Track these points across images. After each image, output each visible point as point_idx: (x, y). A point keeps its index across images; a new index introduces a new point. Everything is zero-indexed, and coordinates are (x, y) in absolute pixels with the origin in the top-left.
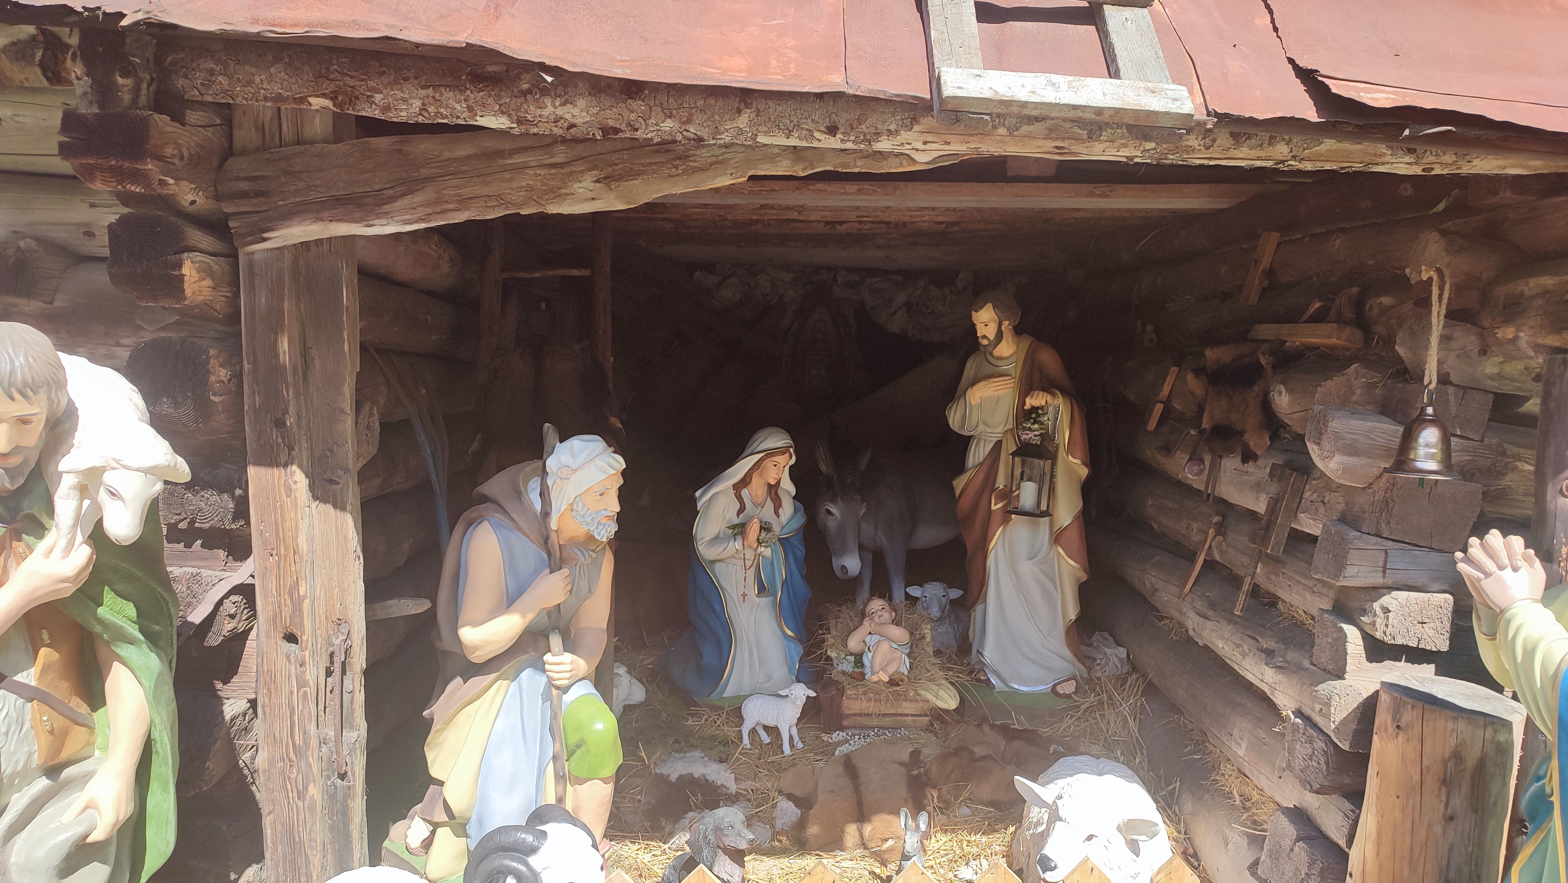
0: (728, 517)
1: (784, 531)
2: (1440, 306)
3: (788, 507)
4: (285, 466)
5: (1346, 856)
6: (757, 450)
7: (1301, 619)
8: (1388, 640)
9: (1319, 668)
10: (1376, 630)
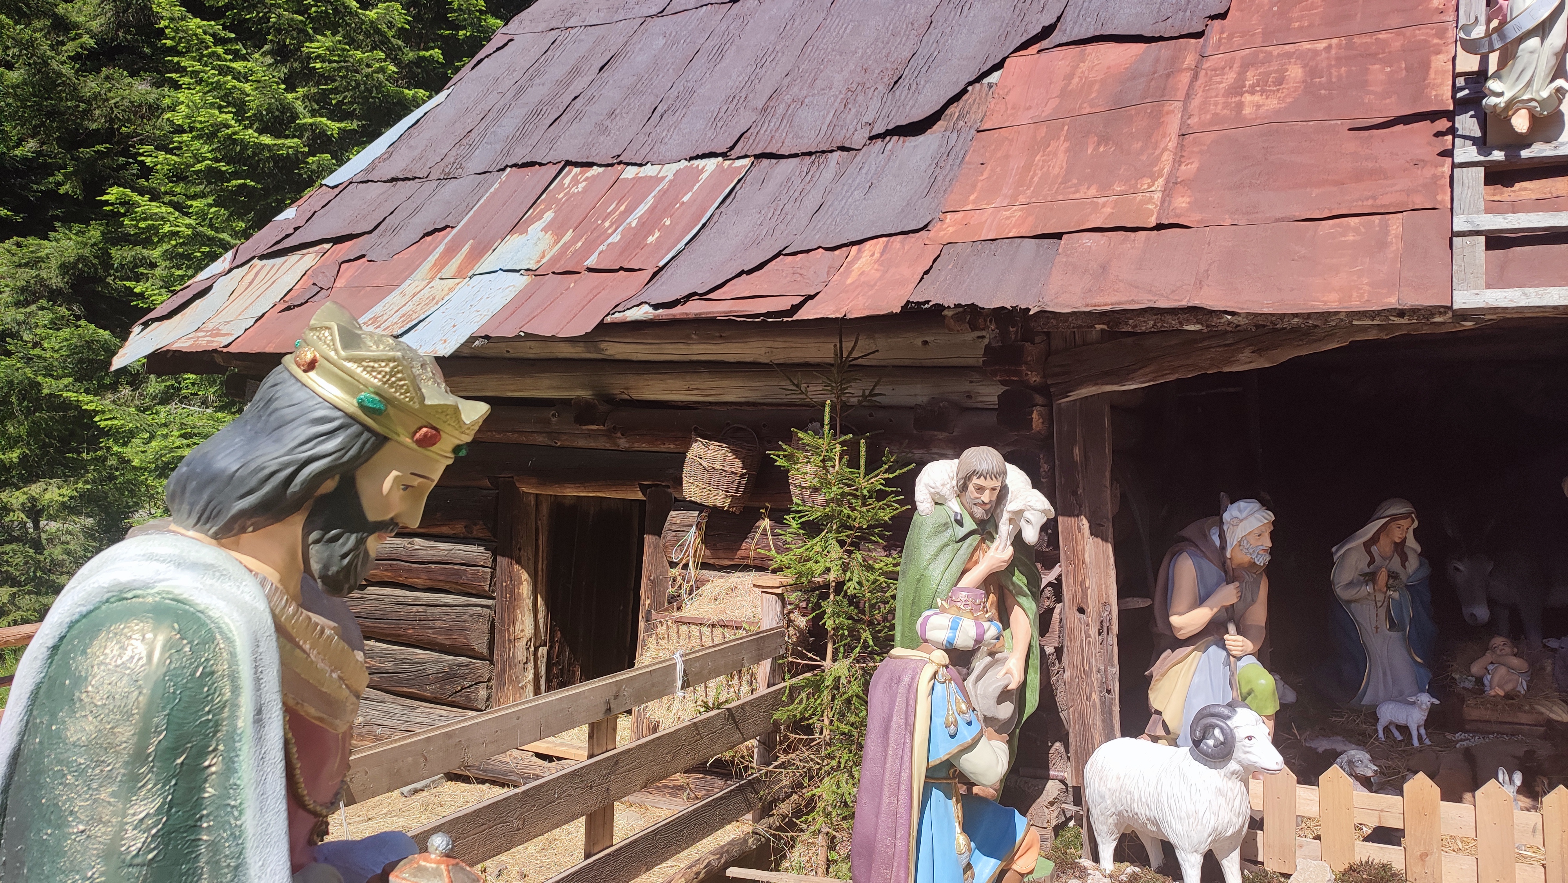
0: (1360, 567)
1: (1411, 580)
3: (1413, 563)
4: (1078, 516)
6: (1384, 515)
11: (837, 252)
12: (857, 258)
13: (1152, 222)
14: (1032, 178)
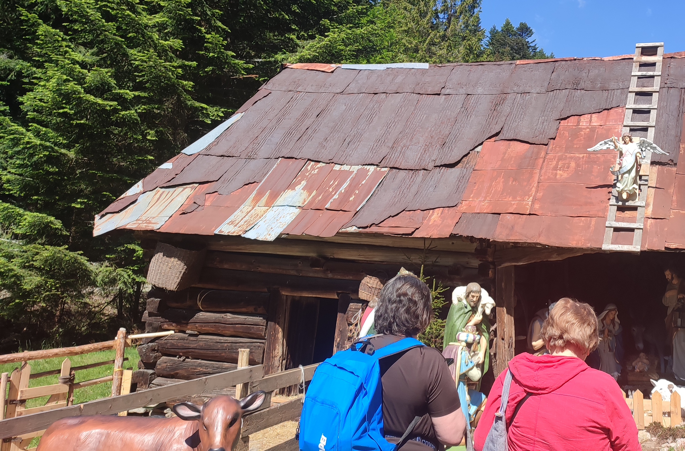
1: (616, 333)
3: (617, 327)
4: (503, 307)
6: (607, 309)
11: (425, 212)
12: (432, 214)
13: (528, 212)
14: (492, 191)
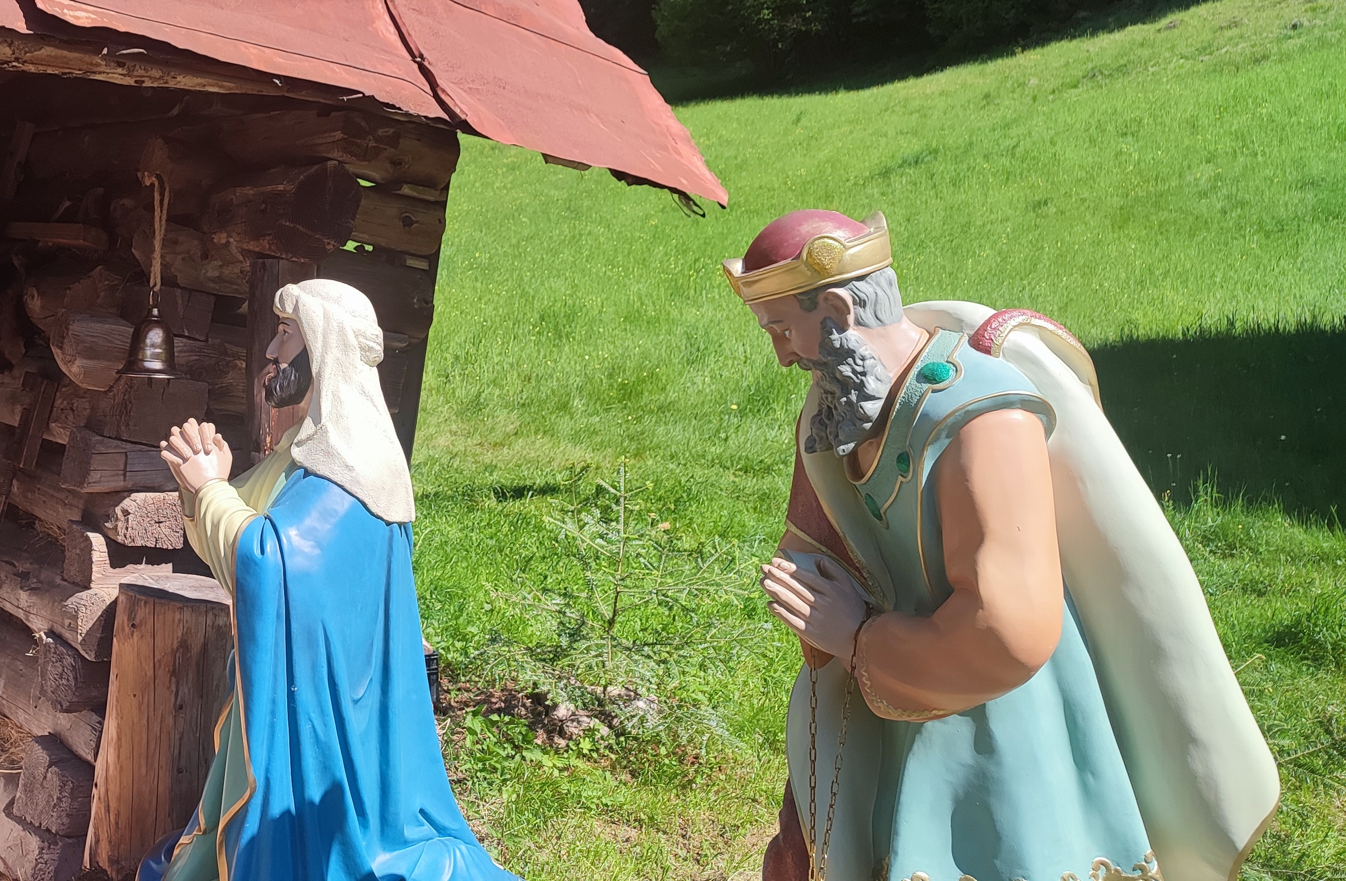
2: (161, 211)
5: (93, 768)
7: (55, 535)
8: (128, 542)
9: (69, 582)
10: (118, 534)
